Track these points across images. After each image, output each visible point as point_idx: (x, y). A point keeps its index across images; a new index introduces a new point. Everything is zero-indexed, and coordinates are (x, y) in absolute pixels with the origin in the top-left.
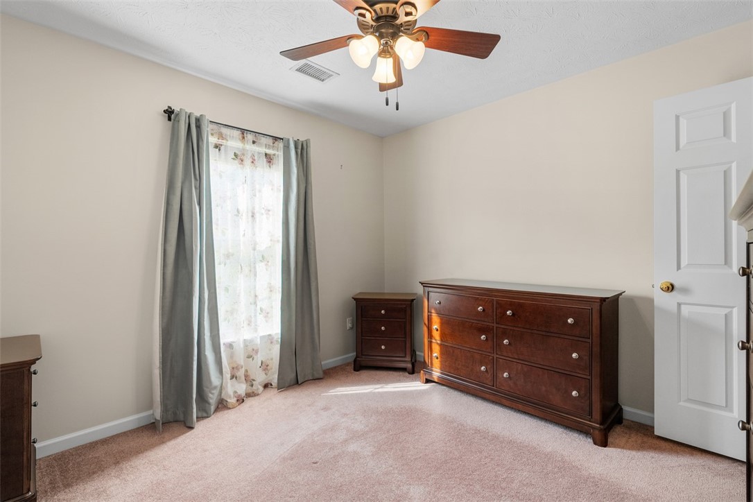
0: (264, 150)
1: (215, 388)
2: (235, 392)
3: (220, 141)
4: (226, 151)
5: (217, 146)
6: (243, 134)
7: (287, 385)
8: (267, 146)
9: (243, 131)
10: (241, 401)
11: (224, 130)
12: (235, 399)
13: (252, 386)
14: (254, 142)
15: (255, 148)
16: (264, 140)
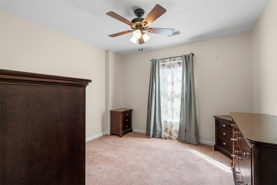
0: (177, 61)
1: (158, 131)
2: (165, 135)
3: (164, 63)
4: (166, 66)
5: (163, 65)
6: (170, 59)
7: (182, 141)
8: (178, 60)
9: (170, 58)
10: (166, 138)
11: (165, 60)
12: (164, 137)
13: (171, 136)
14: (174, 60)
15: (174, 62)
16: (177, 58)
